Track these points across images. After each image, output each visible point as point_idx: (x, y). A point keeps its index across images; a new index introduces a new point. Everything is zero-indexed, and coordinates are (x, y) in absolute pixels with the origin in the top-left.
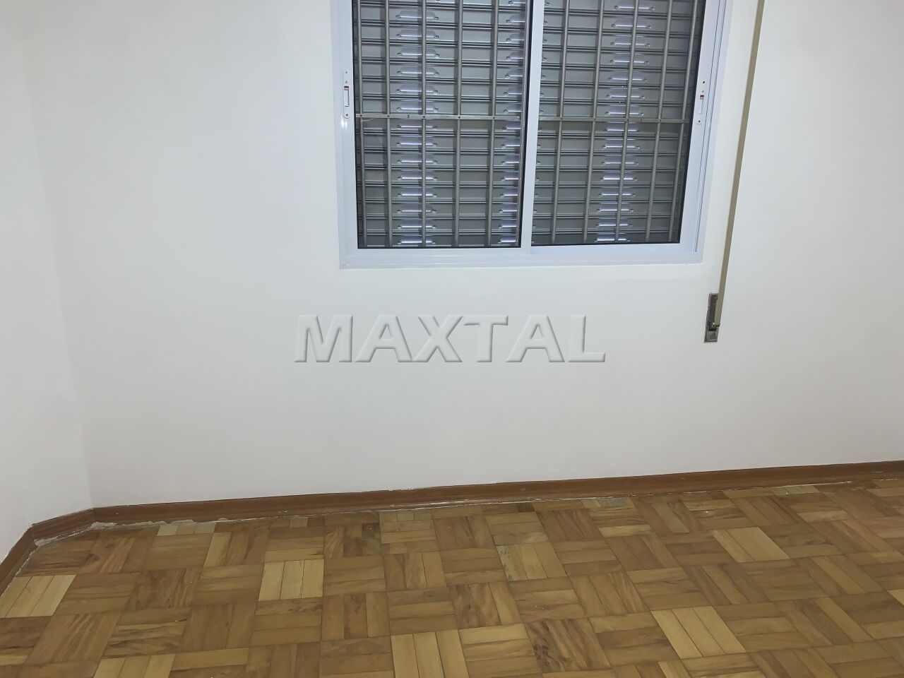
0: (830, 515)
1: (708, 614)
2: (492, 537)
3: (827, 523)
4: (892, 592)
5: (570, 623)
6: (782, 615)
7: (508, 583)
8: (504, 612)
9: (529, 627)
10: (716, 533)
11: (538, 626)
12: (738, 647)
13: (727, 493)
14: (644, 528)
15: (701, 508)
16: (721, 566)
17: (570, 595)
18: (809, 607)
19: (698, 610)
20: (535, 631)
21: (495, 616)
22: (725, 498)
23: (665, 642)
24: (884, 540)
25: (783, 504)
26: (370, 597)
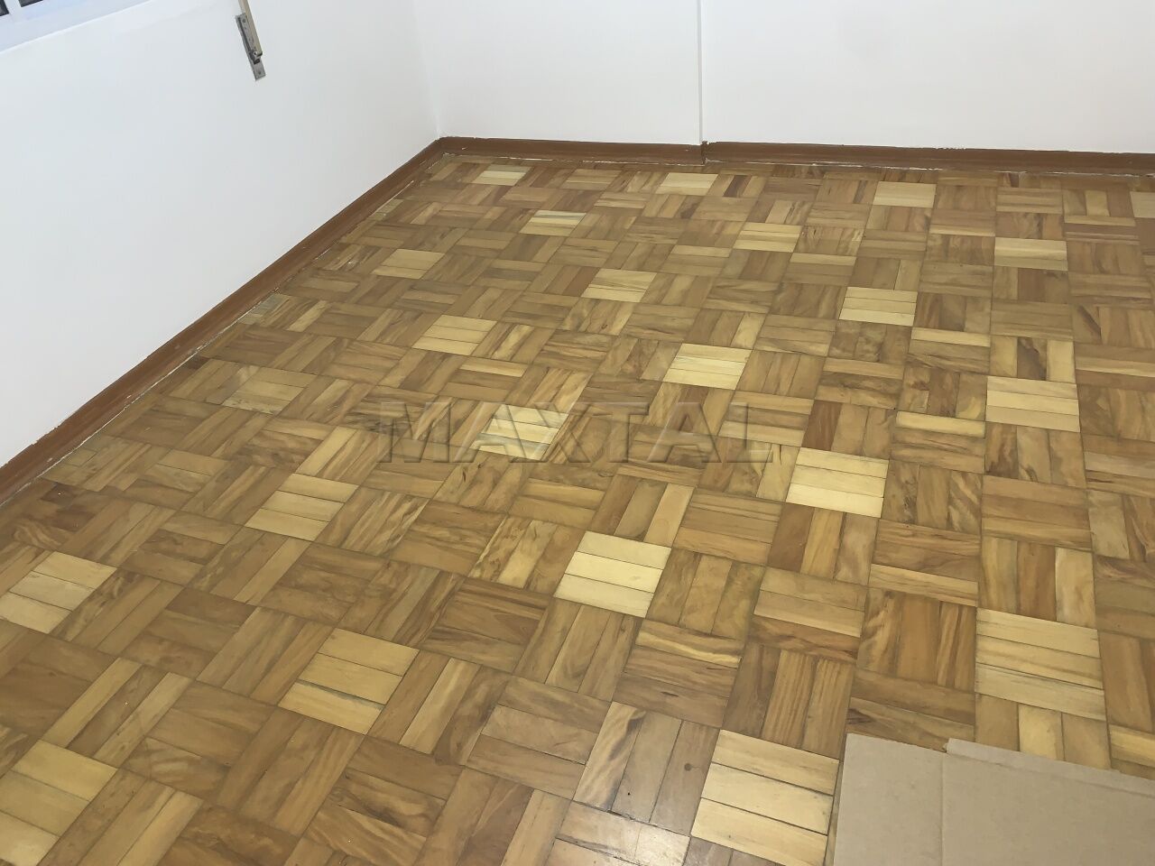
0: (430, 211)
1: (445, 320)
2: (205, 401)
3: (434, 217)
4: (522, 231)
5: (371, 398)
6: (485, 289)
7: (279, 416)
8: (312, 432)
9: (343, 424)
10: (378, 271)
11: (350, 418)
12: (489, 324)
13: (344, 240)
14: (322, 304)
15: (342, 263)
16: (412, 288)
17: (339, 385)
18: (493, 273)
19: (438, 322)
20: (355, 422)
21: (308, 441)
22: (347, 245)
23: (446, 356)
24: (479, 205)
25: (391, 222)
26: (170, 527)
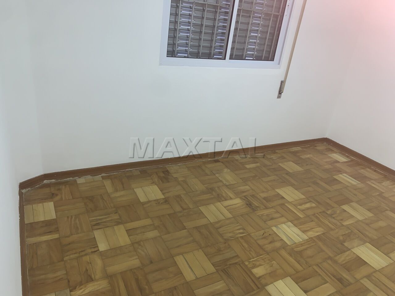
0: (308, 156)
1: (290, 188)
2: (212, 171)
3: (308, 158)
4: (334, 177)
5: (253, 196)
6: (310, 186)
7: (227, 186)
8: (231, 195)
9: (241, 198)
10: (280, 164)
11: (244, 198)
12: (303, 197)
13: (277, 151)
14: (258, 164)
15: (272, 157)
16: (287, 174)
17: (247, 187)
18: (315, 183)
19: (287, 187)
20: (244, 200)
21: (229, 197)
22: (277, 153)
23: (283, 198)
24: (326, 162)
25: (295, 153)
26: (182, 196)
